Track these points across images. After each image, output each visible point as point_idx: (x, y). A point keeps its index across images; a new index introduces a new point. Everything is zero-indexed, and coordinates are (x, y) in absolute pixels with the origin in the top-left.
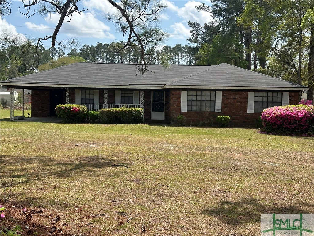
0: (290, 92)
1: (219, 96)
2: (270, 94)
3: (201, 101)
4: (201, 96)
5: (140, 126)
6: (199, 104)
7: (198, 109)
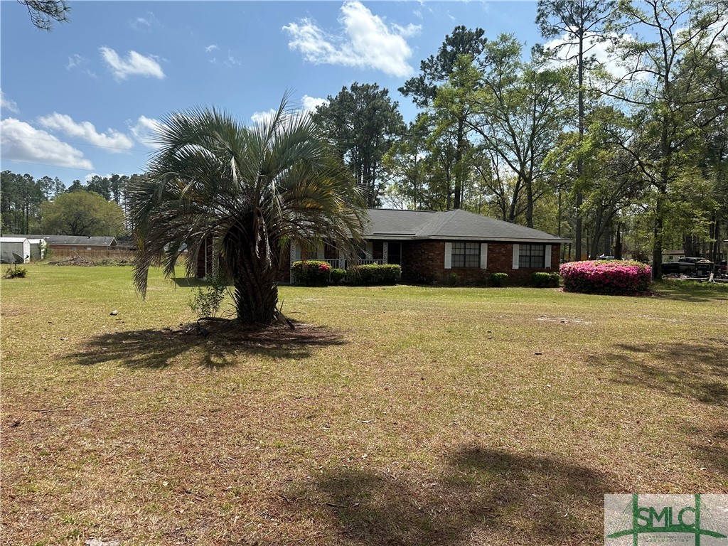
0: (553, 244)
1: (484, 248)
2: (533, 247)
3: (465, 255)
4: (465, 249)
5: (398, 287)
6: (462, 258)
7: (462, 264)
